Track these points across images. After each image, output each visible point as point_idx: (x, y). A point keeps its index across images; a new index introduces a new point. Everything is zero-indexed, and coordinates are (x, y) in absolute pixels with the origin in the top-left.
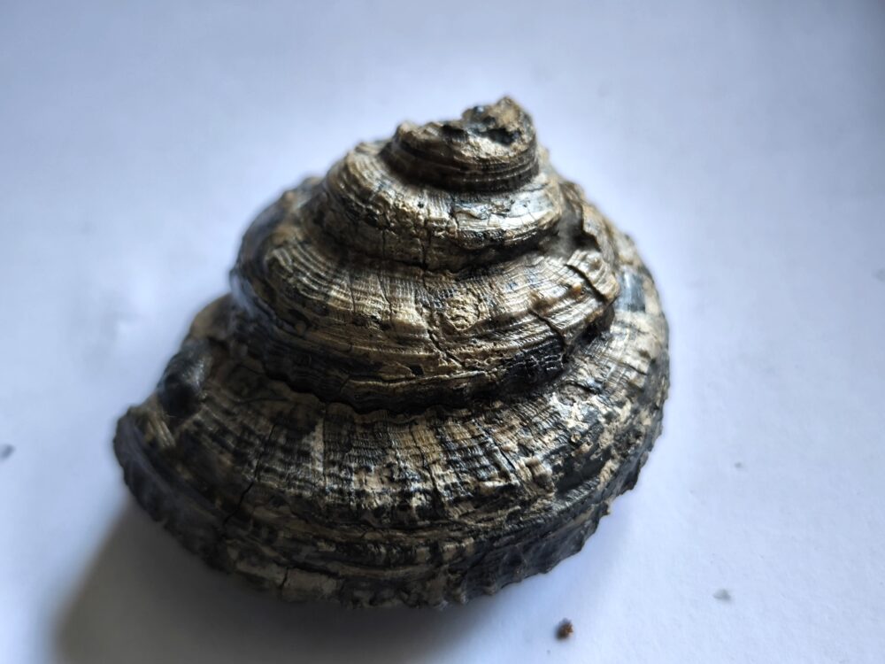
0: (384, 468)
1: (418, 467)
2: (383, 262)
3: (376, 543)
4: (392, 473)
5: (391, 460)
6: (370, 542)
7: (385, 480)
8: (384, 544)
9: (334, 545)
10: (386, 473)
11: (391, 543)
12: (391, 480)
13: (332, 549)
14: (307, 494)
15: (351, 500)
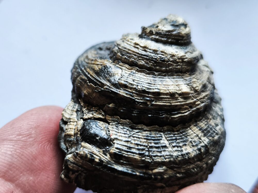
0: (189, 143)
1: (197, 139)
2: (169, 73)
3: (193, 168)
4: (192, 143)
5: (190, 140)
6: (191, 169)
7: (191, 146)
8: (195, 168)
9: (181, 174)
10: (191, 144)
11: (197, 167)
12: (193, 146)
13: (181, 175)
14: (172, 159)
15: (186, 156)
